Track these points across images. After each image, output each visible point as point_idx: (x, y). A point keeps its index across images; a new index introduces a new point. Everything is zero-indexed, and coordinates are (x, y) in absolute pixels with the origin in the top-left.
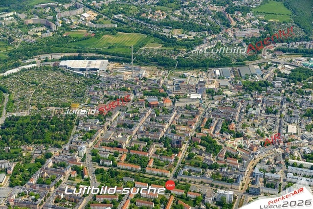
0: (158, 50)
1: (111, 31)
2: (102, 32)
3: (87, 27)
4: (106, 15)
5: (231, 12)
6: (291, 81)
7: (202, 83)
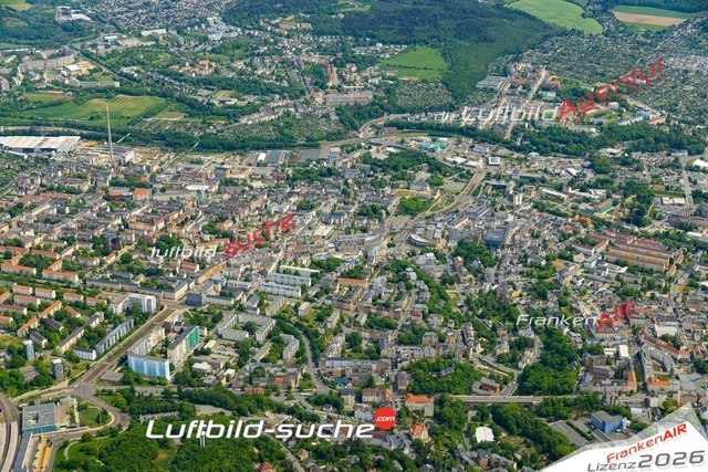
0: (175, 122)
1: (106, 93)
2: (89, 95)
3: (66, 86)
4: (109, 68)
5: (340, 64)
6: (380, 169)
7: (220, 170)
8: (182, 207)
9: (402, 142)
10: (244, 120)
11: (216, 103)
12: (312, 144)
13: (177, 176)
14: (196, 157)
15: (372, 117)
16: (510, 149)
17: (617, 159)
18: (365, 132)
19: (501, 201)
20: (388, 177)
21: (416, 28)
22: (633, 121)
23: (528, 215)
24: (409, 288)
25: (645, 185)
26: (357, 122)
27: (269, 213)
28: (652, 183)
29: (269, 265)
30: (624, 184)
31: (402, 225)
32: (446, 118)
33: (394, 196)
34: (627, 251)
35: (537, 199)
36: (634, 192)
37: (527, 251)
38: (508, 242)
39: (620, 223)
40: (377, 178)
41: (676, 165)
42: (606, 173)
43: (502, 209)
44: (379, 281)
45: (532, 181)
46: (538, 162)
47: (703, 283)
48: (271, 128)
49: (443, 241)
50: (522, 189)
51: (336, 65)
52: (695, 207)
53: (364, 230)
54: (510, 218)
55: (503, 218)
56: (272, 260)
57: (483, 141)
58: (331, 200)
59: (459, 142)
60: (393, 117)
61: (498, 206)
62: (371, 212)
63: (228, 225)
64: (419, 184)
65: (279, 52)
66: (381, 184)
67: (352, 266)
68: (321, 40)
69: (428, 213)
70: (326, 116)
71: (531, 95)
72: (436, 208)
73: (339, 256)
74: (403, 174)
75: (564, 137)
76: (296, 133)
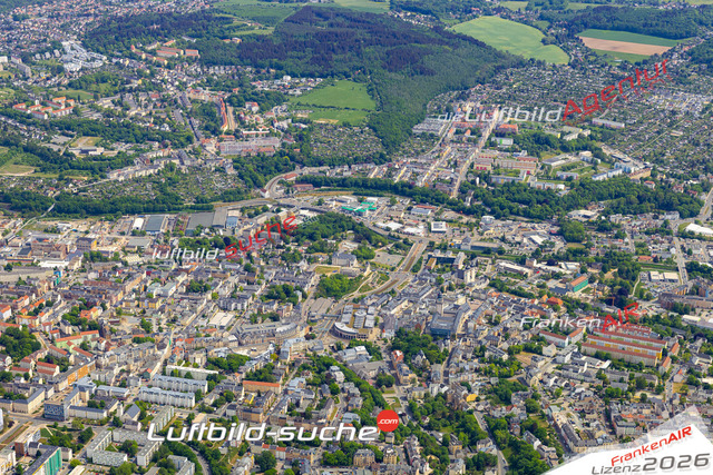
0: (22, 179)
5: (237, 103)
6: (292, 239)
7: (83, 241)
8: (34, 290)
9: (320, 203)
10: (113, 176)
11: (76, 153)
12: (203, 206)
13: (27, 249)
14: (51, 224)
15: (279, 171)
16: (458, 211)
17: (593, 223)
18: (272, 191)
19: (449, 278)
20: (303, 249)
21: (334, 57)
22: (611, 175)
23: (483, 296)
24: (334, 392)
25: (627, 256)
26: (261, 178)
27: (149, 297)
28: (637, 253)
29: (152, 365)
30: (601, 256)
31: (323, 311)
32: (376, 173)
33: (312, 273)
34: (610, 340)
35: (494, 275)
36: (614, 266)
37: (484, 342)
38: (459, 331)
39: (599, 305)
40: (289, 249)
41: (664, 231)
42: (579, 241)
43: (450, 288)
44: (296, 384)
45: (487, 251)
46: (493, 227)
47: (705, 380)
48: (149, 186)
49: (377, 331)
50: (474, 261)
51: (232, 104)
52: (690, 284)
53: (275, 318)
54: (461, 300)
55: (451, 300)
56: (156, 358)
57: (423, 202)
58: (230, 279)
59: (393, 203)
60: (307, 171)
61: (446, 285)
62: (283, 295)
63: (95, 314)
64: (344, 257)
65: (157, 87)
66: (295, 258)
67: (260, 365)
68: (211, 71)
69: (356, 294)
70: (221, 170)
71: (482, 142)
72: (366, 288)
73: (243, 352)
74: (322, 244)
75: (525, 195)
76: (182, 192)
